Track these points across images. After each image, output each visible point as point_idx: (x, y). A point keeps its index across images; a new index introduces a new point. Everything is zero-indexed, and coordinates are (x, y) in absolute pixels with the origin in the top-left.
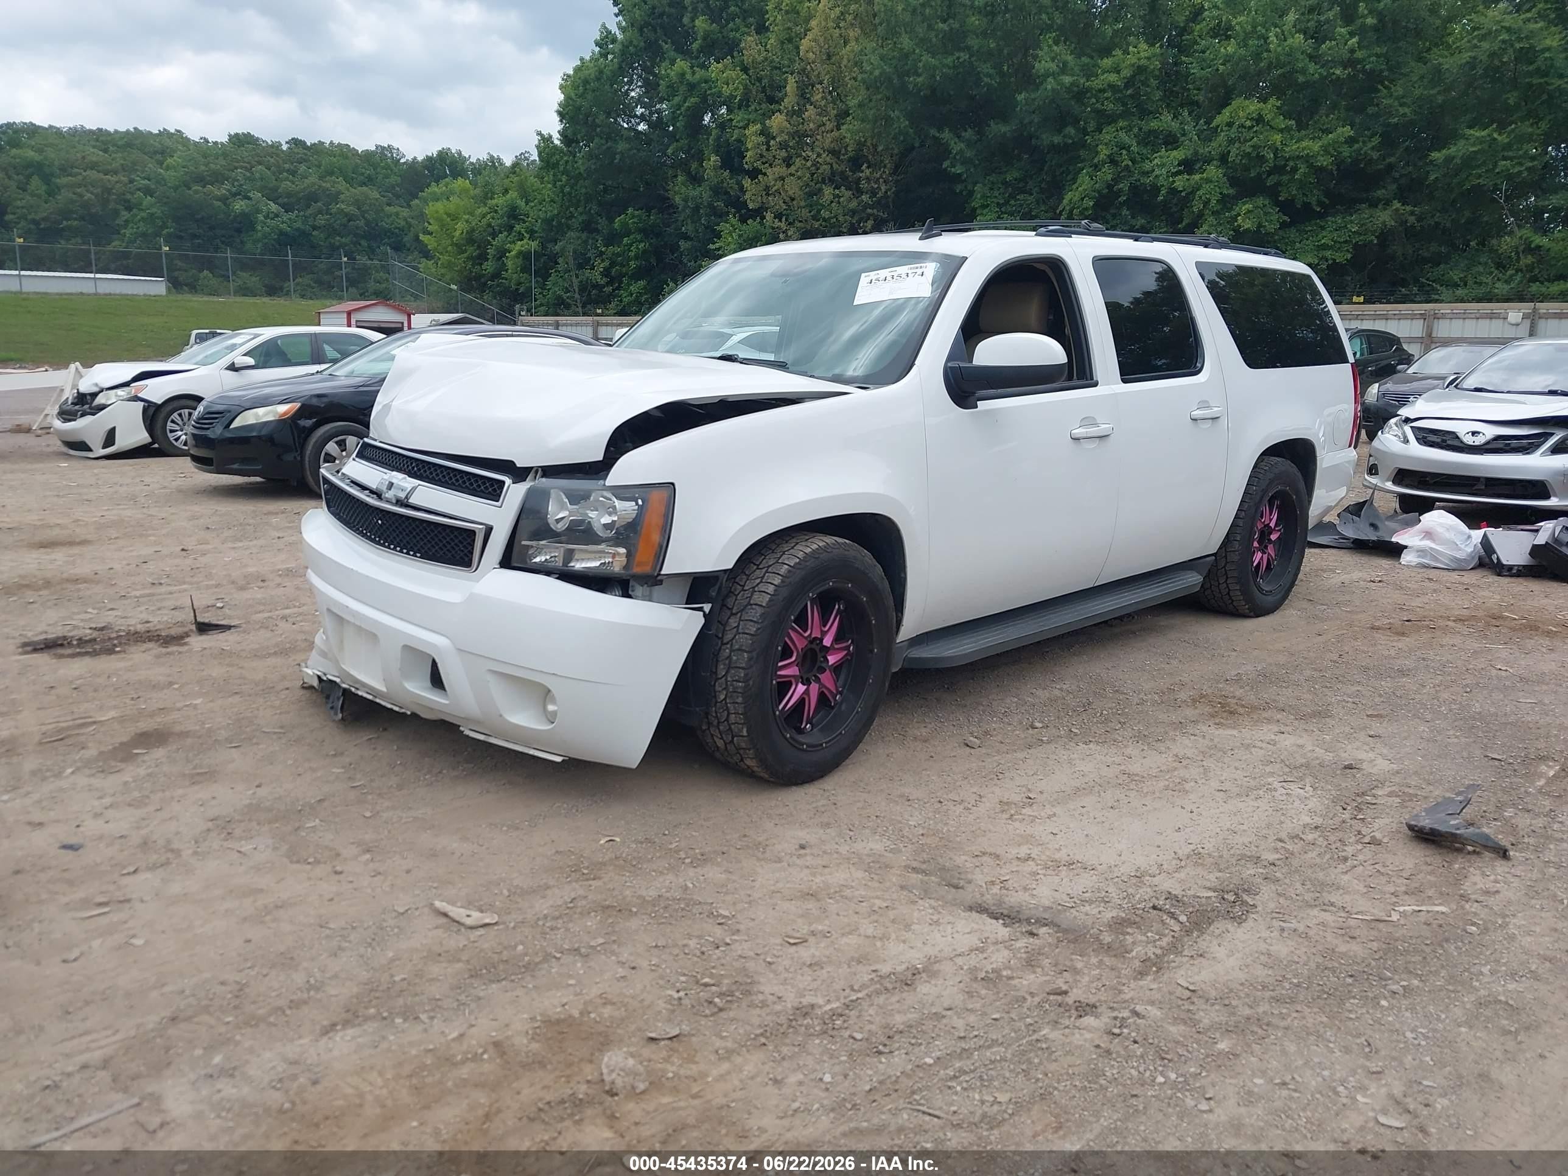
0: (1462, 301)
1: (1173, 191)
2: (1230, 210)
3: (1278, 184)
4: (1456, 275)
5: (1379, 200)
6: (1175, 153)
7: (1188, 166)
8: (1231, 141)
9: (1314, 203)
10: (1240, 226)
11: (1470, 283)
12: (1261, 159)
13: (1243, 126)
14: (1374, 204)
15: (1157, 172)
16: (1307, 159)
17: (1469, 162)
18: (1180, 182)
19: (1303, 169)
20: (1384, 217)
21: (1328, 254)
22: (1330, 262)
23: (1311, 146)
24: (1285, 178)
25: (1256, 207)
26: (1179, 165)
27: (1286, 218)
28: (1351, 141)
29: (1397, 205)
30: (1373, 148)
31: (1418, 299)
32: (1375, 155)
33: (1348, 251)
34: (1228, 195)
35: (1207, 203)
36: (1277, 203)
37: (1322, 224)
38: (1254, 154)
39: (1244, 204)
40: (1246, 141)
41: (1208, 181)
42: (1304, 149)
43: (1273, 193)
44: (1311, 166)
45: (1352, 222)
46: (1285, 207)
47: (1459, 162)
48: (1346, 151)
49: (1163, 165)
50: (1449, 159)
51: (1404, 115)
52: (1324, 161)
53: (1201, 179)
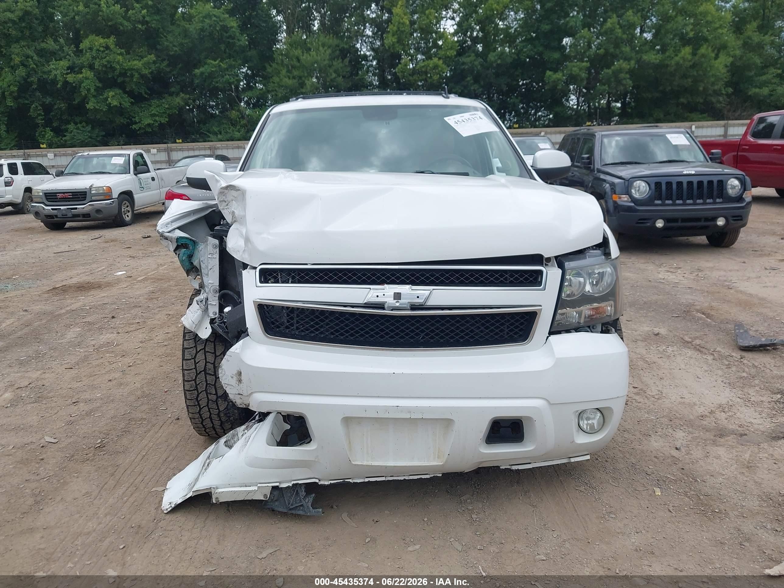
0: (222, 141)
1: (66, 83)
2: (102, 95)
3: (124, 82)
4: (216, 129)
5: (173, 92)
6: (62, 63)
7: (71, 69)
8: (94, 58)
9: (143, 93)
10: (110, 104)
11: (223, 132)
12: (113, 69)
13: (98, 50)
14: (171, 94)
15: (54, 72)
16: (137, 70)
17: (211, 75)
18: (70, 78)
19: (136, 75)
20: (178, 100)
21: (157, 118)
22: (159, 122)
23: (137, 64)
24: (127, 79)
25: (116, 94)
26: (68, 69)
27: (132, 100)
28: (154, 62)
29: (182, 95)
30: (165, 66)
31: (200, 140)
32: (168, 69)
33: (166, 117)
34: (98, 87)
35: (89, 90)
36: (125, 92)
37: (149, 103)
38: (109, 66)
39: (109, 92)
40: (102, 58)
41: (87, 78)
42: (134, 65)
43: (122, 86)
44: (139, 74)
45: (163, 103)
46: (131, 94)
47: (207, 74)
48: (153, 67)
49: (57, 69)
50: (202, 73)
51: (176, 51)
52: (146, 72)
53: (83, 77)
